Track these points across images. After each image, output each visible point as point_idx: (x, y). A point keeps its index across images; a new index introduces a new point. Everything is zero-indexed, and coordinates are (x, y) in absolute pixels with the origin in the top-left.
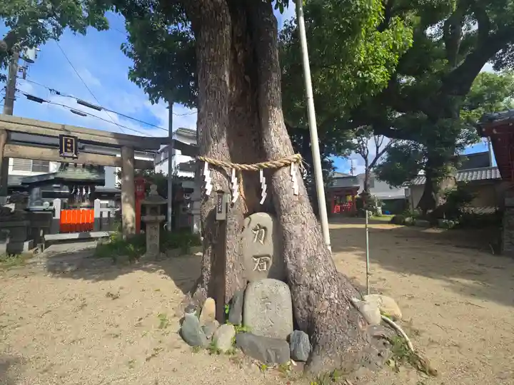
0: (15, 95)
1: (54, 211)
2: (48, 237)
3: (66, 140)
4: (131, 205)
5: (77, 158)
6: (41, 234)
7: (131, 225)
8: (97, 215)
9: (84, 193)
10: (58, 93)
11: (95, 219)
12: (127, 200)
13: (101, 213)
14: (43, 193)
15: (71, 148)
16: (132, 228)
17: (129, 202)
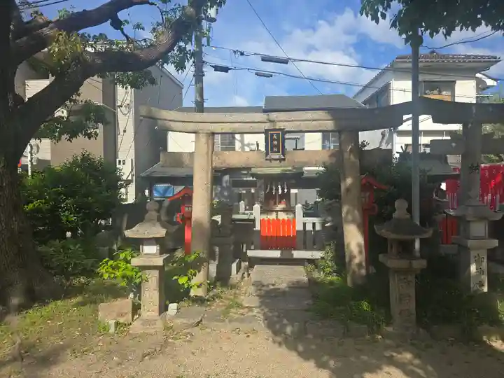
0: (204, 70)
1: (254, 221)
2: (251, 253)
3: (272, 135)
4: (359, 227)
5: (284, 160)
6: (244, 250)
7: (357, 261)
8: (299, 227)
9: (280, 191)
10: (242, 54)
11: (298, 231)
12: (350, 217)
13: (305, 224)
14: (233, 181)
15: (278, 146)
16: (360, 265)
17: (353, 221)
